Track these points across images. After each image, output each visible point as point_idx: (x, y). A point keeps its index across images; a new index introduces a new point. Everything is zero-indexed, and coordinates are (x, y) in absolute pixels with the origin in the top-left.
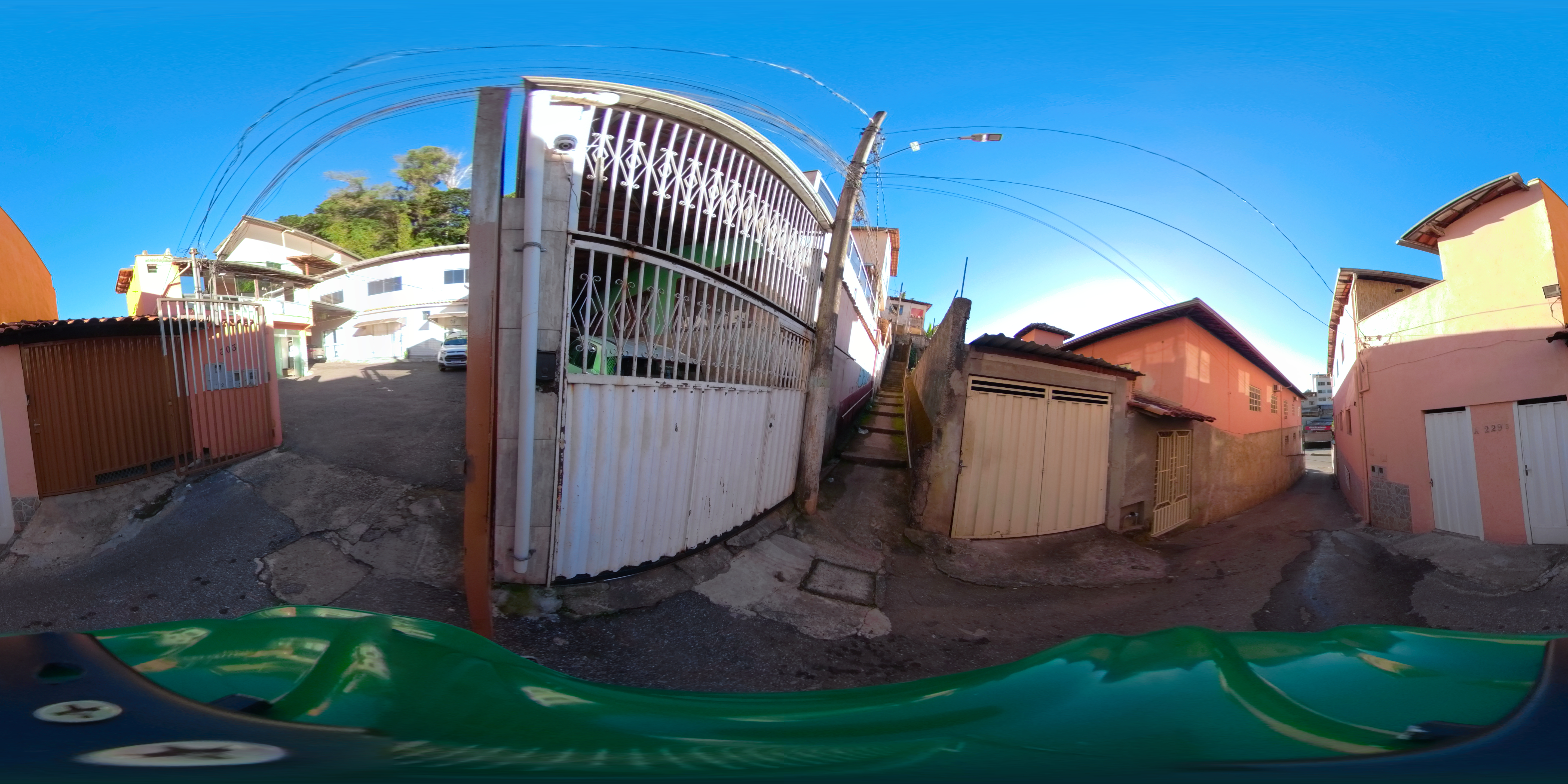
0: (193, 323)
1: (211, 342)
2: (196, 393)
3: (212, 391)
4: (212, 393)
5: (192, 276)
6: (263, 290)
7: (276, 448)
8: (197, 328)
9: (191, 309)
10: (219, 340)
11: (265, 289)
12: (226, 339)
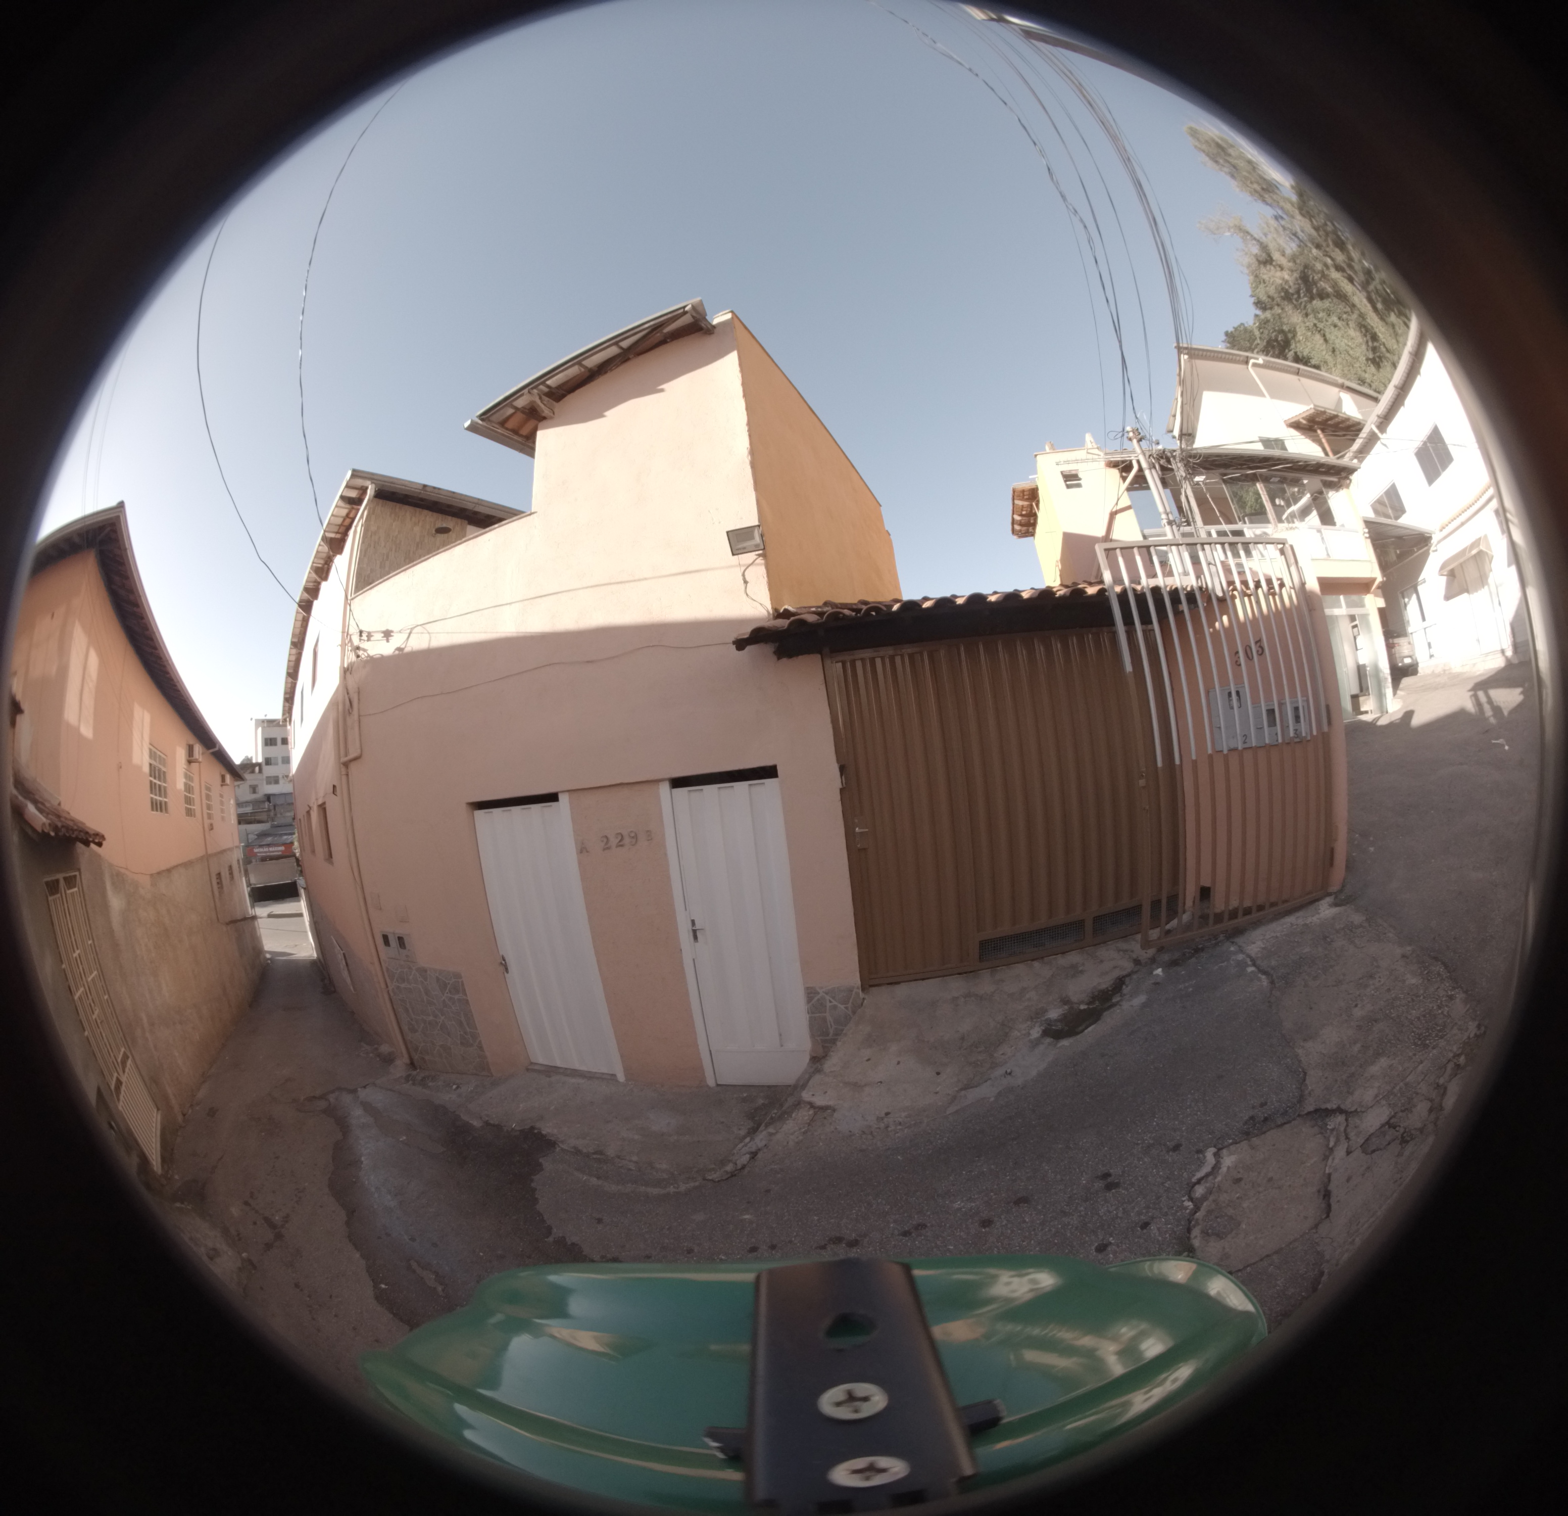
0: (1174, 594)
1: (1215, 635)
2: (1194, 757)
3: (1225, 752)
4: (1226, 757)
5: (1148, 488)
6: (1280, 506)
7: (1329, 894)
8: (1184, 606)
9: (1164, 563)
10: (1229, 631)
11: (1282, 503)
12: (1242, 626)
